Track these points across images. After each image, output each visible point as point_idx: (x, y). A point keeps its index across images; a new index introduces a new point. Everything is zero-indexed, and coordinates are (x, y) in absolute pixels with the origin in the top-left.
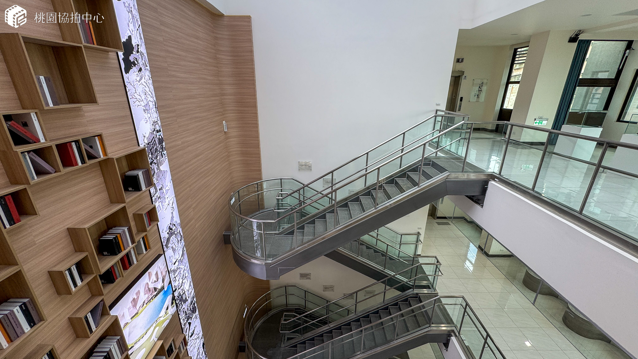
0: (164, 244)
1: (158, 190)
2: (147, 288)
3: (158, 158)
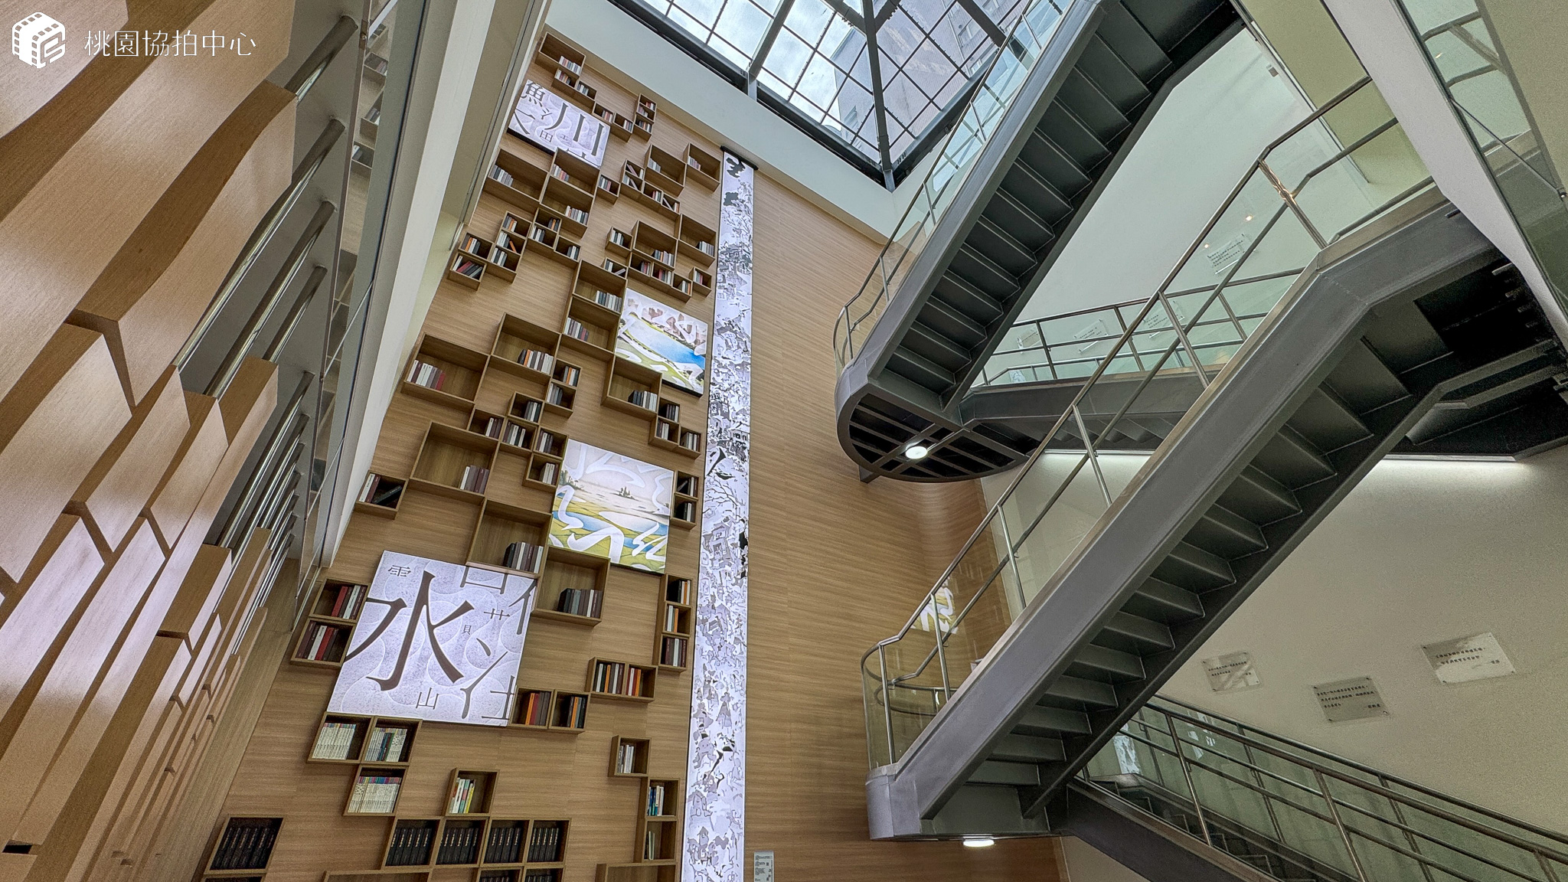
0: (716, 328)
1: (727, 284)
2: (672, 321)
3: (737, 265)
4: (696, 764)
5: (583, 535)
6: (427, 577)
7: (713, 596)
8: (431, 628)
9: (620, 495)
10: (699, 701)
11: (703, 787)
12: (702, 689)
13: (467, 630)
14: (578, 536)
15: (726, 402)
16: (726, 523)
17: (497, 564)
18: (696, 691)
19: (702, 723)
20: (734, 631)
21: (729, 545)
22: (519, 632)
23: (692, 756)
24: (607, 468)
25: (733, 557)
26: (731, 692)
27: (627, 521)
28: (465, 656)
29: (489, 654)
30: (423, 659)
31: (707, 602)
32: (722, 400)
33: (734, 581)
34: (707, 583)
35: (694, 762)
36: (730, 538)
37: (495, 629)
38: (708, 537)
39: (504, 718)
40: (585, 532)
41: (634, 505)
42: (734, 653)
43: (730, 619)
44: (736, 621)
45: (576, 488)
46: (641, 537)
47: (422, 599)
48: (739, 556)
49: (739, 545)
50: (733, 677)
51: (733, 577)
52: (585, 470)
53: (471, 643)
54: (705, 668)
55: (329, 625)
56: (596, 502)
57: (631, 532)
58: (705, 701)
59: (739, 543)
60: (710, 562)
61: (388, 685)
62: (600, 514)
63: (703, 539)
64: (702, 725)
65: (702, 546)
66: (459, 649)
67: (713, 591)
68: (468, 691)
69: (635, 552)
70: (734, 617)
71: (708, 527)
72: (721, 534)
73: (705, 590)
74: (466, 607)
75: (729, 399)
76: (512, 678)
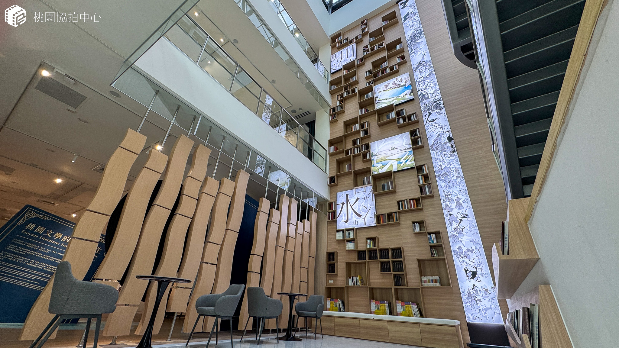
0: (414, 70)
2: (394, 83)
3: (416, 39)
4: (450, 225)
5: (383, 167)
6: (347, 195)
7: (441, 166)
8: (351, 206)
9: (392, 150)
10: (445, 204)
11: (455, 232)
12: (445, 199)
13: (360, 204)
14: (381, 168)
15: (426, 93)
16: (439, 137)
17: (362, 185)
18: (443, 200)
19: (448, 211)
20: (455, 174)
21: (443, 144)
22: (373, 201)
23: (447, 222)
24: (385, 144)
25: (446, 147)
26: (460, 197)
27: (396, 157)
28: (361, 211)
29: (366, 208)
30: (352, 214)
31: (438, 169)
32: (424, 94)
33: (449, 156)
34: (437, 162)
35: (448, 224)
36: (442, 141)
37: (366, 202)
38: (432, 146)
39: (375, 223)
40: (384, 166)
41: (398, 150)
42: (457, 182)
43: (451, 170)
44: (455, 170)
45: (377, 155)
46: (403, 159)
47: (348, 201)
48: (449, 145)
49: (448, 142)
50: (459, 191)
51: (448, 155)
52: (378, 148)
53: (361, 207)
54: (444, 192)
55: (332, 212)
56: (385, 156)
57: (398, 159)
58: (448, 203)
59: (448, 141)
60: (436, 154)
61: (346, 222)
62: (387, 159)
63: (430, 148)
64: (449, 211)
65: (430, 150)
66: (359, 209)
67: (439, 164)
68: (364, 219)
69: (402, 165)
70: (454, 169)
71: (431, 142)
72: (438, 142)
73: (436, 165)
74: (358, 199)
75: (427, 92)
76: (374, 213)
